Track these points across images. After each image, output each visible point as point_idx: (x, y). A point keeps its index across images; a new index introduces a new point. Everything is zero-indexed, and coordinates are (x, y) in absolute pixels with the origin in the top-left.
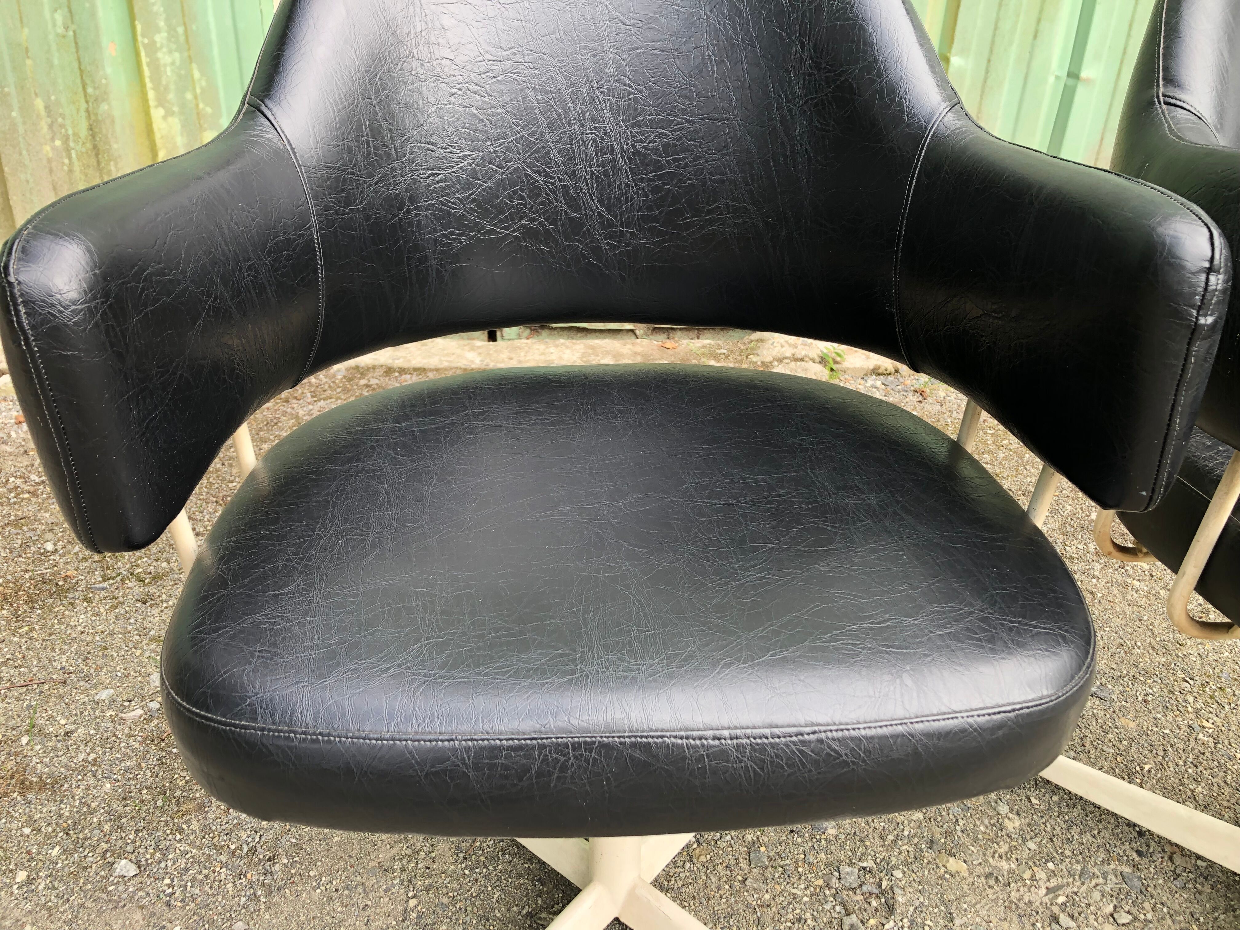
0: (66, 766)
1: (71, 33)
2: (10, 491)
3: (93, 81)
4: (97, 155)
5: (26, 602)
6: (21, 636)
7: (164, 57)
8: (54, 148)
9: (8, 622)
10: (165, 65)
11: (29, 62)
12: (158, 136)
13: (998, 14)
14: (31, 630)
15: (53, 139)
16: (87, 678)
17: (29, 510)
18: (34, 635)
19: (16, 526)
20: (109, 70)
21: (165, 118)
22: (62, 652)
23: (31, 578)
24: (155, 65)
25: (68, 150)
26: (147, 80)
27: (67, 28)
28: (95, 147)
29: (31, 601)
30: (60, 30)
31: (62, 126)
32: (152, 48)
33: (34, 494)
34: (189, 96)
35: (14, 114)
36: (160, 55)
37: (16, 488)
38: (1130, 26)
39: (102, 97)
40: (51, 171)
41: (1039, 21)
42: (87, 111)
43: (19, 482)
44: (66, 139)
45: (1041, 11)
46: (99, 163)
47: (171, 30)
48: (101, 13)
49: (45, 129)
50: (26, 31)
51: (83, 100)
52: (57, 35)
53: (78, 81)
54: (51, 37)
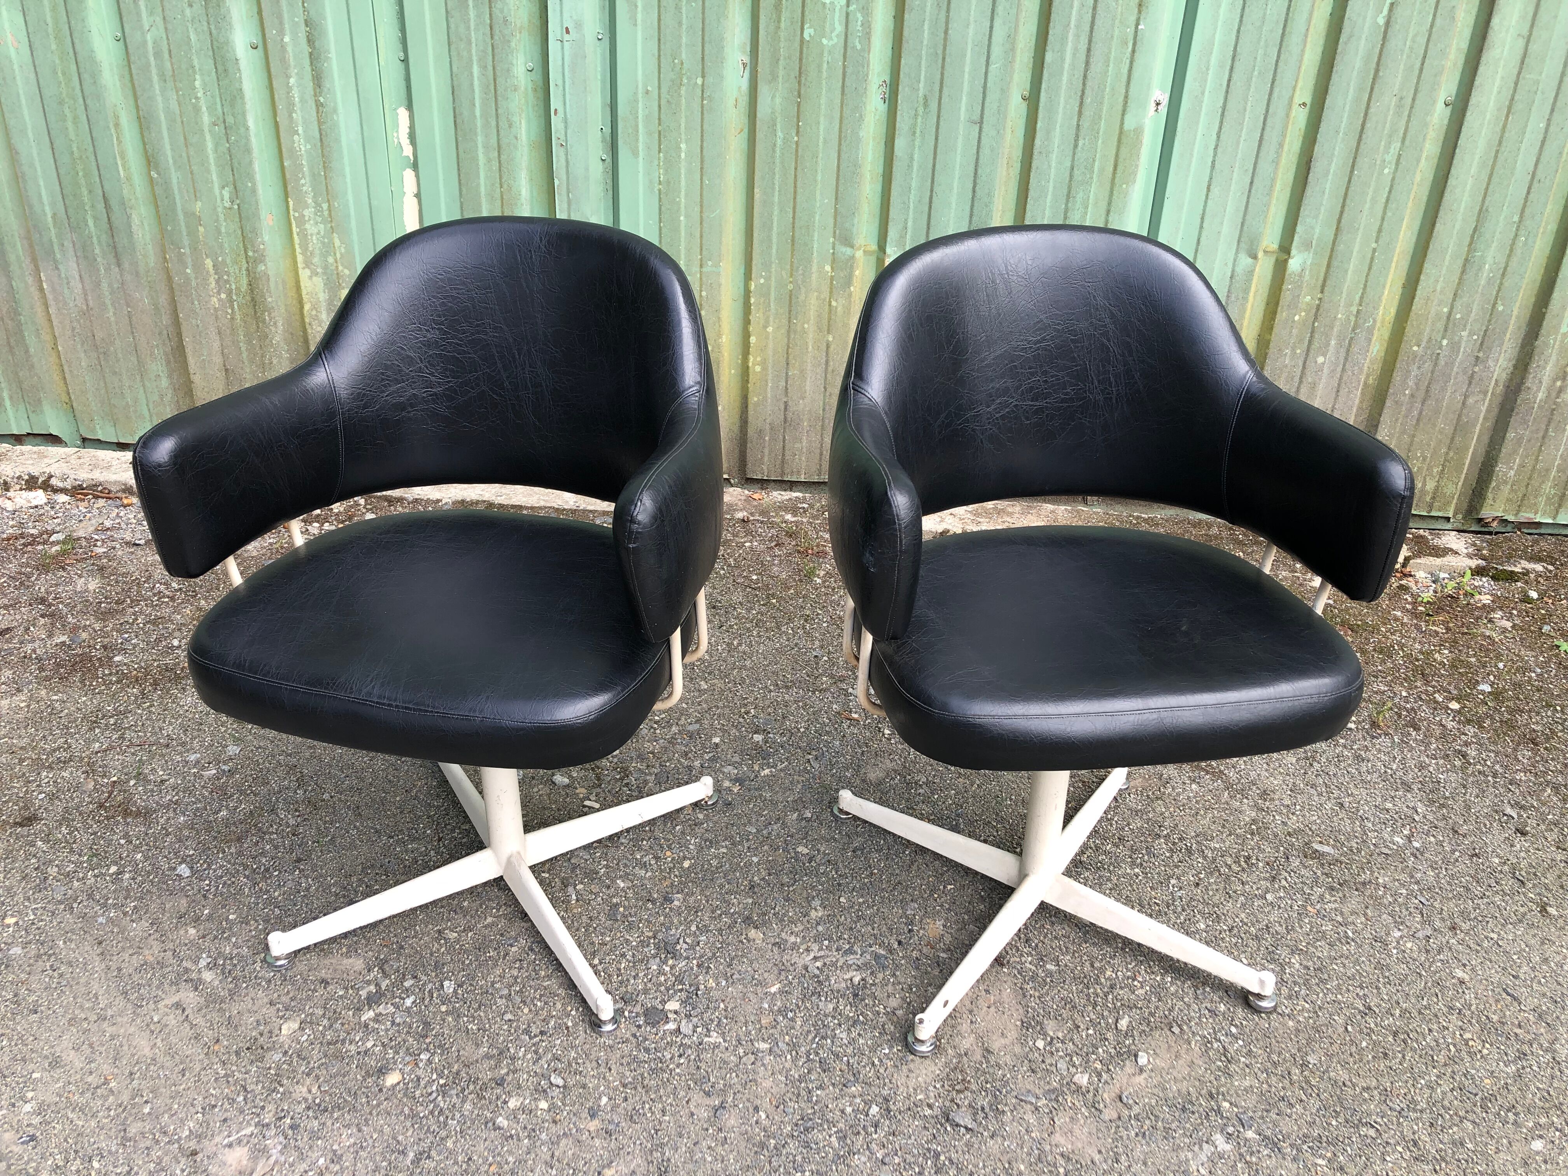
0: (157, 803)
1: (236, 207)
2: (155, 595)
3: (253, 246)
4: (255, 306)
5: (151, 685)
6: (144, 710)
7: (311, 228)
8: (220, 300)
9: (136, 698)
10: (312, 235)
11: (201, 229)
12: (304, 293)
13: (1066, 205)
14: (151, 706)
15: (219, 293)
16: (183, 744)
17: (166, 611)
18: (153, 709)
19: (154, 624)
20: (266, 238)
21: (310, 277)
22: (171, 724)
23: (158, 666)
24: (303, 235)
25: (231, 301)
26: (297, 246)
27: (232, 202)
28: (253, 299)
29: (155, 684)
30: (227, 204)
31: (227, 282)
32: (301, 221)
33: (172, 599)
34: (331, 260)
35: (188, 271)
36: (307, 226)
37: (160, 592)
38: (1202, 219)
39: (260, 259)
40: (217, 318)
41: (1108, 212)
42: (247, 270)
43: (162, 587)
44: (229, 293)
45: (1109, 204)
46: (255, 312)
47: (318, 205)
48: (260, 191)
49: (213, 285)
50: (199, 204)
51: (244, 261)
52: (225, 208)
53: (241, 245)
54: (220, 210)
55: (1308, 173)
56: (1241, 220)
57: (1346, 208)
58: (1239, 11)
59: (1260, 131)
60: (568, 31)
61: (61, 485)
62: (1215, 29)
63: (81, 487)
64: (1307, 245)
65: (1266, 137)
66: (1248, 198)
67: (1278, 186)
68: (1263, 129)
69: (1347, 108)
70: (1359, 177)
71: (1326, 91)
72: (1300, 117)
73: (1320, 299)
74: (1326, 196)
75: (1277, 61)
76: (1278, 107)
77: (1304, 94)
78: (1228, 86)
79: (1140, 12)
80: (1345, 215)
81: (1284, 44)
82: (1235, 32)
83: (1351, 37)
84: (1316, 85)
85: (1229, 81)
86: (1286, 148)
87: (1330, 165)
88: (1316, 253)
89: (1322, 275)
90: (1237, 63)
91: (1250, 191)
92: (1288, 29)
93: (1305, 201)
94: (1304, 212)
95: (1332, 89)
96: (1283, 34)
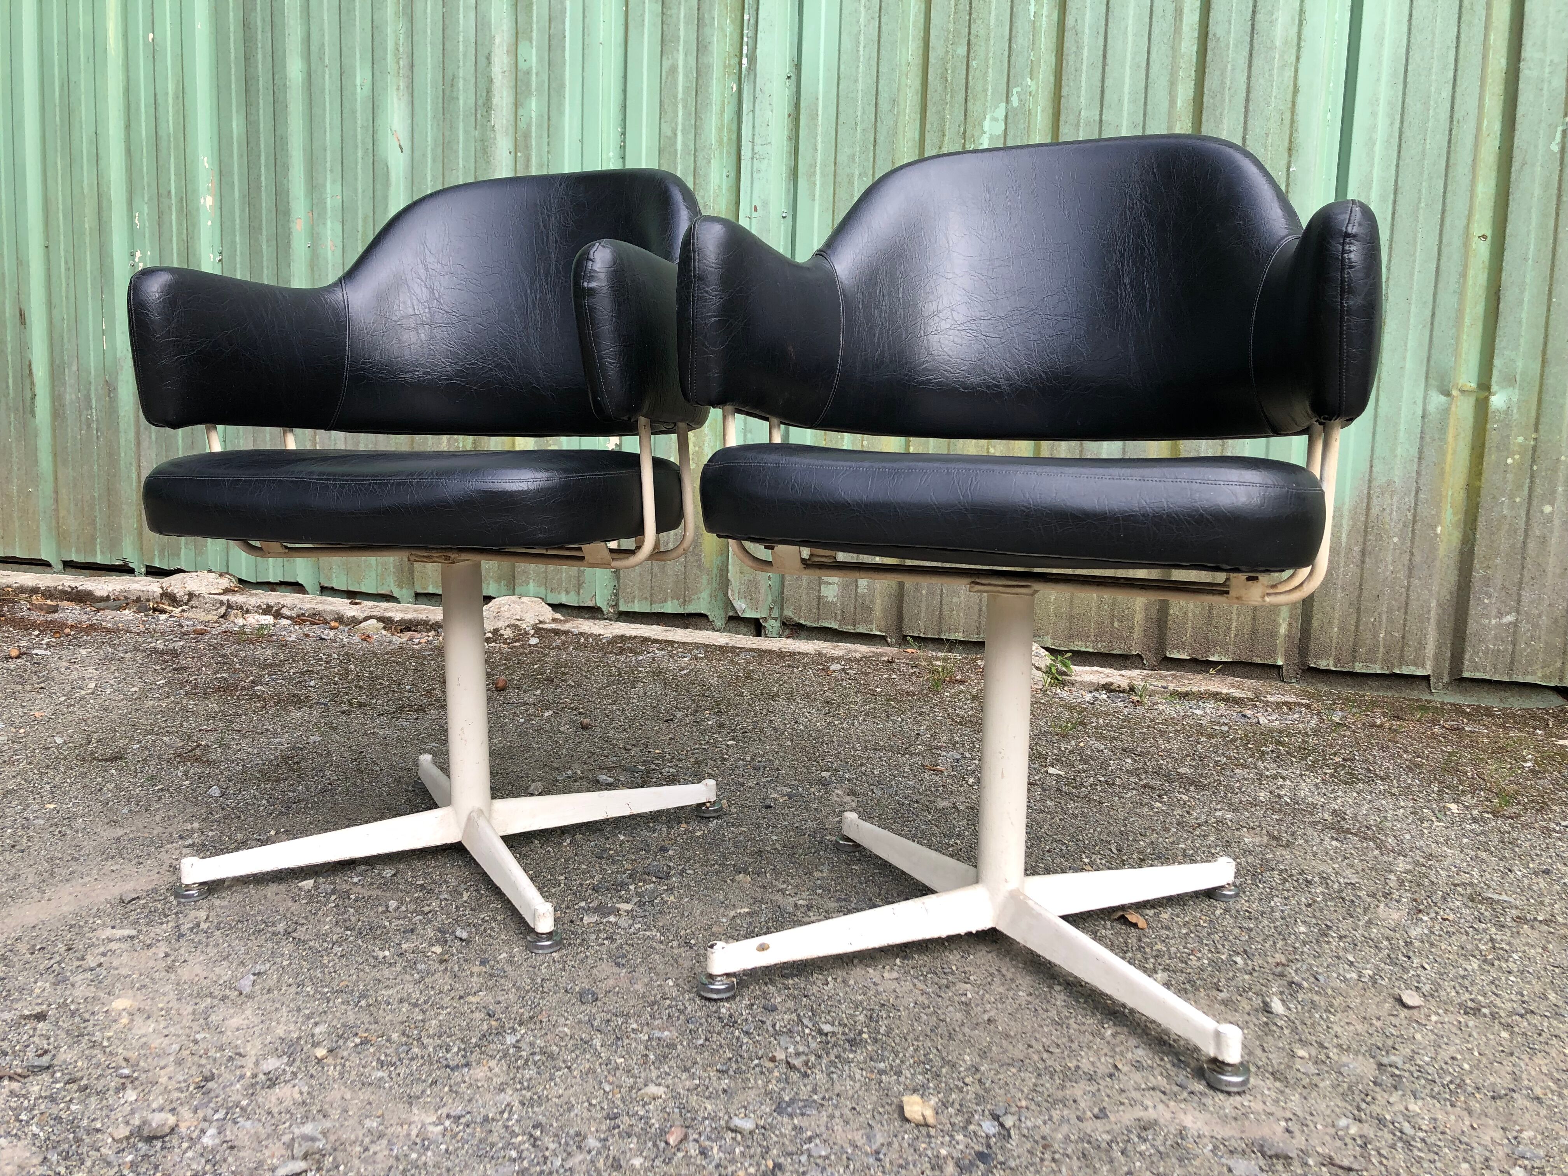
55: (1498, 303)
56: (1426, 354)
57: (1550, 338)
58: (1396, 148)
59: (1435, 262)
60: (756, 209)
61: (288, 613)
62: (1372, 166)
63: (303, 615)
64: (1510, 380)
65: (1443, 267)
66: (1432, 330)
67: (1467, 321)
68: (1439, 260)
69: (1533, 235)
70: (1560, 304)
71: (1505, 220)
72: (1482, 250)
73: (1535, 439)
74: (1524, 327)
75: (1445, 192)
76: (1454, 238)
77: (1483, 224)
78: (1393, 218)
79: (1290, 156)
80: (1550, 345)
81: (1450, 176)
82: (1393, 167)
83: (1524, 164)
84: (1494, 217)
85: (1394, 214)
86: (1470, 282)
87: (1522, 292)
88: (1522, 389)
89: (1533, 413)
90: (1399, 196)
91: (1432, 324)
92: (1451, 161)
93: (1500, 332)
94: (1500, 343)
95: (1511, 217)
96: (1447, 166)
